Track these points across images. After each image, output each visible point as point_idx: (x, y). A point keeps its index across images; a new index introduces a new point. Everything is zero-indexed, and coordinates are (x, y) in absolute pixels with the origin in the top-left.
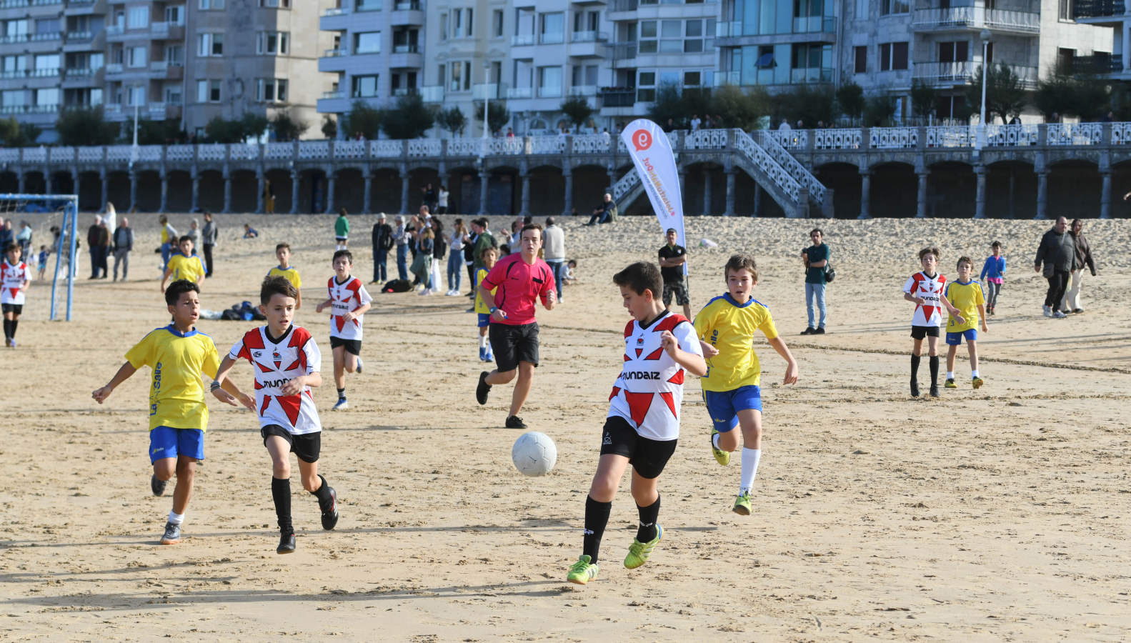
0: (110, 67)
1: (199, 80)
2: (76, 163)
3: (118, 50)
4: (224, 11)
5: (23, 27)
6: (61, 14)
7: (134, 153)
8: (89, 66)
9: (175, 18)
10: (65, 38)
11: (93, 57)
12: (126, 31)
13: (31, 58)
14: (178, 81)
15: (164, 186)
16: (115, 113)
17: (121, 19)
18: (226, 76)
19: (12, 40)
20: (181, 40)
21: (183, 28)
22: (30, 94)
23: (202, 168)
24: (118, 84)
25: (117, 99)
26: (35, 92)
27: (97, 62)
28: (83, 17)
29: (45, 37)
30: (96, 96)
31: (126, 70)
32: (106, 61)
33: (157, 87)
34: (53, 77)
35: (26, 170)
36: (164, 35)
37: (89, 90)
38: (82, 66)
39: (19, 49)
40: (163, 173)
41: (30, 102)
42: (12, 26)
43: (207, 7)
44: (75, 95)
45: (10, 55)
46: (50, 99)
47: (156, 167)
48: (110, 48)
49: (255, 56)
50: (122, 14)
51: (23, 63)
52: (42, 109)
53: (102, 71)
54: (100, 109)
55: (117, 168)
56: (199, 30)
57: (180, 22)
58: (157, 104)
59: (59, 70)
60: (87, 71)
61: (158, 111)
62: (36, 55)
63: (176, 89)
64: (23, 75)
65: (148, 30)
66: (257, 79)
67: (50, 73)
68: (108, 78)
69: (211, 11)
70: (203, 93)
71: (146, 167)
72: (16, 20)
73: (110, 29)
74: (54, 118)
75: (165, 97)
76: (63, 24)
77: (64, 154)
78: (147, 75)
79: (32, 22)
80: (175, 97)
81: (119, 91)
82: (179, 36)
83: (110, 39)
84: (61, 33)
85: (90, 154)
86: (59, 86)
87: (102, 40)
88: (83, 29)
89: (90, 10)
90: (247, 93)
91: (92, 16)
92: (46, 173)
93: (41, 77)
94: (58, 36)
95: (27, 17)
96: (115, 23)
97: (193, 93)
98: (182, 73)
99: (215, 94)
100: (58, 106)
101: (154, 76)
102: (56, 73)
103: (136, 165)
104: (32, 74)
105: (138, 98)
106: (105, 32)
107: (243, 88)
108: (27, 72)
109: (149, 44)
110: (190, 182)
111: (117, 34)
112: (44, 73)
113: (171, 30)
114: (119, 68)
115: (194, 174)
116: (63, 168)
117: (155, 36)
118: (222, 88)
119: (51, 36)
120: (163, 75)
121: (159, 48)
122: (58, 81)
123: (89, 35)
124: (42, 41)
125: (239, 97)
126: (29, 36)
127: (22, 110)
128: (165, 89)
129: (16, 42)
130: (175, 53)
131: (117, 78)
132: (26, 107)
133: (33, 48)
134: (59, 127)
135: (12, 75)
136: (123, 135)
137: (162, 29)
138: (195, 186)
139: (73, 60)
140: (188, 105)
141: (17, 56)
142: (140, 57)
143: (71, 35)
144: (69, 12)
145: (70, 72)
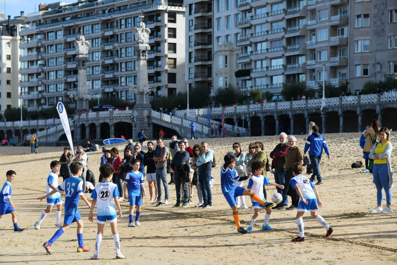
0: (309, 62)
1: (356, 65)
2: (291, 109)
3: (313, 53)
4: (370, 27)
5: (265, 45)
6: (283, 37)
7: (324, 102)
8: (298, 63)
9: (343, 34)
10: (285, 49)
11: (300, 58)
12: (317, 43)
13: (269, 60)
14: (345, 67)
15: (341, 119)
16: (312, 84)
17: (314, 37)
18: (371, 62)
19: (259, 52)
20: (346, 45)
21: (347, 38)
22: (269, 78)
23: (363, 109)
24: (313, 70)
25: (313, 78)
26: (271, 77)
27: (302, 60)
28: (294, 37)
29: (276, 49)
30: (302, 78)
31: (317, 63)
32: (307, 60)
33: (334, 71)
34: (280, 69)
35: (265, 115)
36: (337, 43)
37: (299, 74)
38: (295, 63)
39: (263, 57)
40: (340, 112)
41: (269, 83)
42: (259, 45)
43: (360, 26)
44: (291, 78)
45: (259, 60)
46: (279, 80)
47: (336, 110)
48: (309, 52)
49: (388, 50)
50: (314, 35)
51: (265, 64)
52: (275, 86)
53: (305, 64)
54: (304, 83)
55: (314, 111)
56: (355, 39)
57: (345, 36)
58: (334, 79)
59: (283, 65)
60: (297, 65)
61: (336, 82)
62: (271, 59)
63: (344, 71)
64: (265, 69)
65: (329, 41)
66: (389, 62)
67: (278, 68)
68: (308, 68)
69: (361, 28)
70: (359, 71)
71: (330, 110)
72: (261, 42)
73: (308, 42)
74: (280, 90)
75: (338, 76)
76: (284, 42)
77: (284, 105)
78: (328, 65)
79: (269, 42)
80: (344, 75)
81: (314, 74)
82: (345, 43)
83: (308, 48)
84: (283, 47)
85: (299, 104)
86: (283, 74)
87: (305, 49)
88: (295, 44)
89: (298, 34)
90: (384, 70)
91: (298, 37)
92: (276, 116)
93: (274, 70)
94: (282, 49)
95: (266, 40)
96: (311, 39)
97: (354, 72)
98: (347, 62)
99: (365, 72)
100: (283, 84)
101: (332, 65)
102: (281, 67)
103: (324, 109)
104: (269, 69)
105: (324, 77)
106: (306, 44)
107: (381, 67)
108: (267, 68)
109: (329, 48)
110: (357, 116)
111: (312, 44)
112: (275, 68)
113: (341, 40)
114: (313, 62)
115: (358, 112)
116: (284, 113)
117: (332, 44)
118: (369, 68)
119: (279, 49)
120: (337, 64)
121: (334, 50)
122: (283, 71)
123: (297, 46)
124: (274, 51)
125: (379, 72)
126: (267, 50)
127: (265, 87)
128: (338, 71)
129: (261, 53)
130: (343, 52)
131: (313, 67)
132: (267, 85)
133: (269, 55)
134: (283, 93)
135: (260, 70)
136: (317, 94)
137: (335, 40)
138: (360, 119)
139: (290, 60)
140: (350, 79)
141: (262, 61)
142: (325, 56)
143: (288, 48)
144: (287, 36)
145: (288, 66)
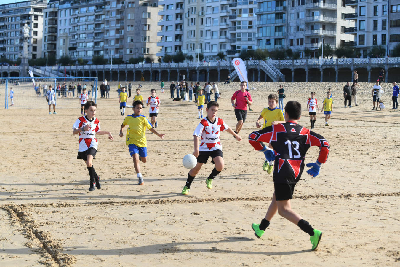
0: (105, 45)
1: (127, 48)
2: (97, 69)
3: (107, 41)
4: (134, 31)
5: (84, 35)
6: (93, 32)
7: (111, 67)
8: (100, 45)
9: (121, 33)
10: (94, 38)
11: (101, 43)
12: (109, 36)
13: (86, 43)
14: (122, 49)
15: (119, 75)
16: (106, 57)
17: (108, 33)
18: (134, 47)
19: (81, 39)
20: (123, 38)
21: (123, 35)
22: (86, 52)
23: (128, 70)
24: (107, 49)
25: (107, 53)
26: (87, 51)
27: (102, 44)
28: (99, 33)
29: (89, 38)
30: (102, 52)
31: (109, 46)
32: (104, 44)
33: (117, 50)
34: (91, 48)
35: (85, 71)
36: (119, 37)
37: (100, 51)
38: (98, 45)
39: (83, 41)
40: (118, 71)
41: (86, 54)
42: (81, 35)
43: (129, 30)
44: (97, 52)
45: (80, 43)
46: (91, 53)
47: (117, 70)
48: (105, 40)
49: (141, 42)
50: (108, 32)
51: (84, 44)
52: (88, 56)
53: (103, 46)
54: (103, 56)
55: (107, 70)
56: (127, 36)
57: (123, 34)
58: (117, 54)
59: (93, 46)
60: (100, 46)
61: (117, 56)
62: (87, 42)
63: (121, 51)
64: (84, 47)
65: (115, 36)
66: (142, 48)
67: (90, 47)
68: (105, 48)
69: (130, 31)
70: (128, 52)
71: (114, 70)
72: (82, 34)
73: (105, 36)
74: (91, 58)
75: (119, 53)
76: (94, 35)
77: (94, 67)
78: (114, 47)
79: (86, 35)
80: (121, 52)
81: (108, 51)
82: (122, 37)
83: (105, 38)
84: (93, 37)
85: (101, 67)
86: (93, 50)
87: (103, 39)
88: (99, 36)
89: (100, 31)
90: (139, 51)
91: (101, 33)
92: (90, 72)
93: (88, 48)
94: (92, 38)
95: (85, 33)
96: (106, 34)
97: (126, 51)
98: (123, 47)
99: (131, 52)
100: (92, 55)
101: (116, 47)
102: (92, 47)
103: (112, 69)
104: (86, 47)
105: (112, 53)
106: (104, 37)
107: (138, 50)
108: (85, 47)
109: (115, 40)
111: (107, 37)
112: (89, 47)
113: (120, 36)
114: (107, 45)
115: (126, 71)
116: (94, 70)
117: (116, 38)
118: (133, 50)
119: (91, 38)
120: (118, 47)
121: (117, 40)
122: (92, 49)
123: (100, 37)
124: (89, 39)
125: (137, 52)
126: (85, 38)
127: (84, 56)
128: (119, 50)
129: (82, 39)
130: (121, 42)
132: (85, 55)
133: (86, 41)
134: (93, 60)
135: (81, 47)
136: (108, 62)
137: (118, 36)
138: (126, 75)
139: (96, 44)
140: (125, 55)
141: (82, 43)
142: (113, 43)
143: (96, 37)
144: (95, 32)
145: (95, 47)
